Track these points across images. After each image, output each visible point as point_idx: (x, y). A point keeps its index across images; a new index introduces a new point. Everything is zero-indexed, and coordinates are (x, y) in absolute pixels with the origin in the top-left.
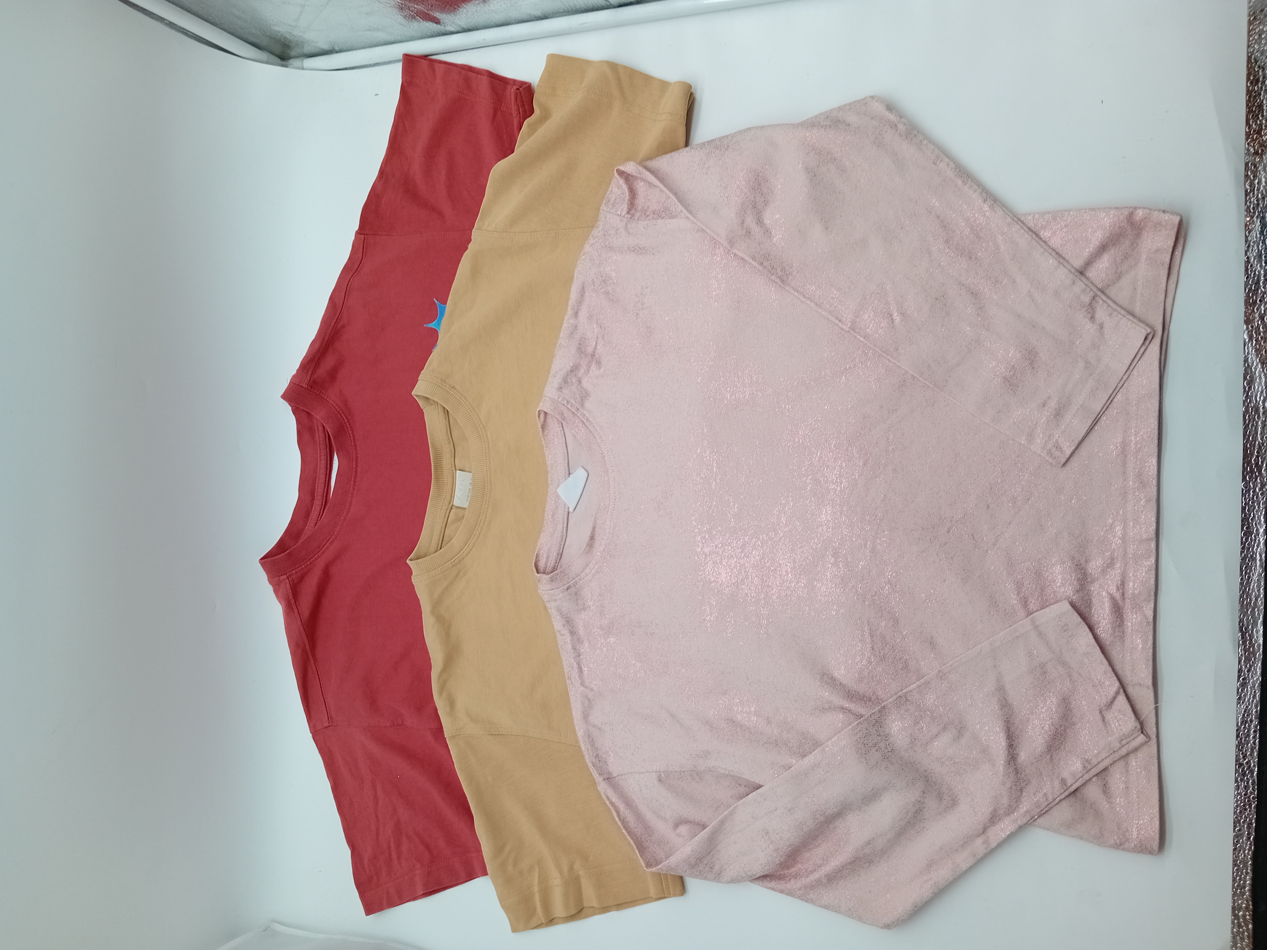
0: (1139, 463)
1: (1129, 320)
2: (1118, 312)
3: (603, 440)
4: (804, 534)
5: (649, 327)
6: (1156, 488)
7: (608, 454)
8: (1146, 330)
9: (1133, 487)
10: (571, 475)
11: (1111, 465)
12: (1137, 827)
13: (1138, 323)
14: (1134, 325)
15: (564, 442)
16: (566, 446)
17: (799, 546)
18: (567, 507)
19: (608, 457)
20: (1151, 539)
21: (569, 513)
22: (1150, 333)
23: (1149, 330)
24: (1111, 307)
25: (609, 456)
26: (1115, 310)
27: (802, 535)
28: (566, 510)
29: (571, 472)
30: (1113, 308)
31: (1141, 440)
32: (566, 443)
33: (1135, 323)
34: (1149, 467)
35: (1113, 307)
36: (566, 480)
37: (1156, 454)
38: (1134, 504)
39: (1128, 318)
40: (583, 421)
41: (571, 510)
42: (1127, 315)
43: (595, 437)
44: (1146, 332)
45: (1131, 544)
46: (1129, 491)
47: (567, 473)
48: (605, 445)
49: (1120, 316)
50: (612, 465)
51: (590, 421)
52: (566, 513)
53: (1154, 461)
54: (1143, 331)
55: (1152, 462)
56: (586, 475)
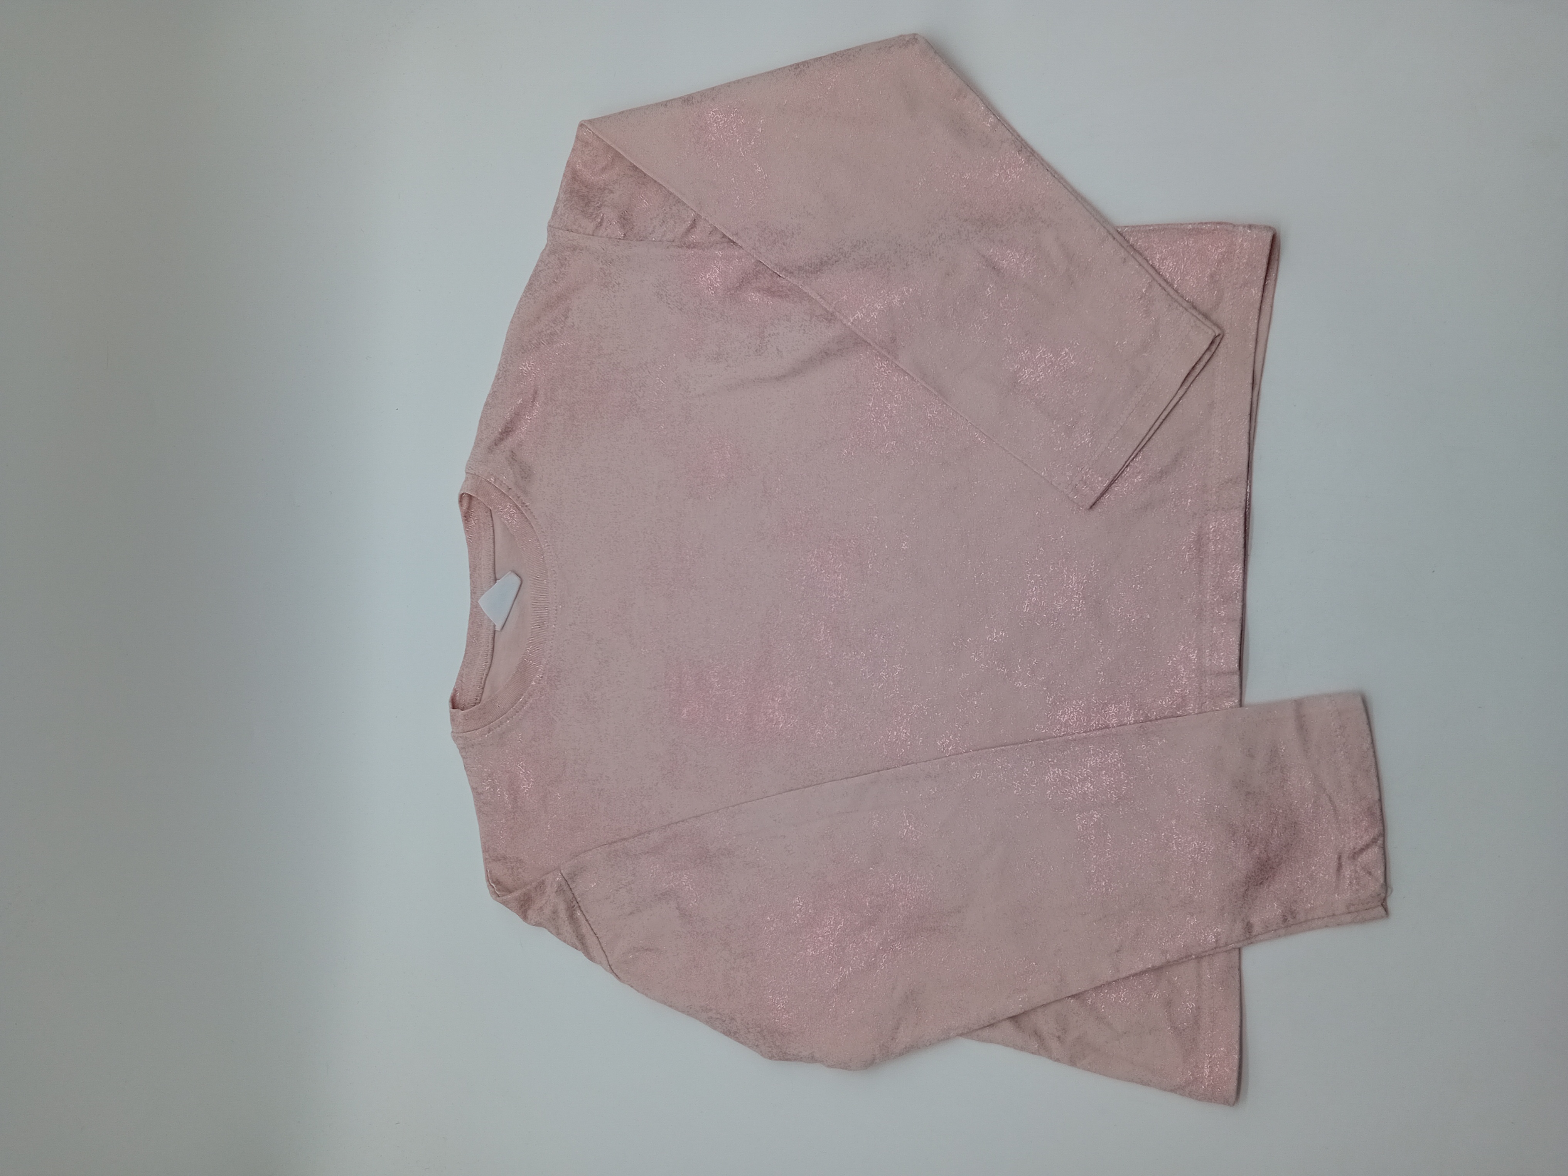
0: (1219, 571)
1: (1193, 315)
2: (1179, 304)
3: (543, 532)
4: (796, 658)
5: (607, 380)
6: (1240, 604)
7: (549, 551)
8: (1214, 331)
9: (1211, 603)
10: (497, 581)
11: (1183, 572)
12: (1210, 1062)
13: (1203, 320)
14: (1198, 323)
15: (492, 537)
16: (494, 542)
17: (790, 674)
18: (492, 624)
19: (548, 554)
20: (1232, 673)
21: (495, 632)
22: (1219, 335)
23: (1217, 332)
24: (1171, 296)
25: (550, 552)
26: (1176, 301)
27: (794, 660)
28: (492, 628)
29: (498, 576)
30: (1172, 298)
31: (1221, 539)
32: (494, 538)
33: (1199, 320)
34: (1232, 575)
35: (1174, 296)
36: (491, 587)
37: (1241, 558)
38: (1211, 624)
39: (1191, 313)
40: (516, 506)
41: (498, 628)
42: (1190, 308)
43: (532, 527)
44: (1214, 334)
45: (1207, 678)
46: (1205, 607)
47: (493, 578)
48: (546, 539)
49: (1181, 308)
50: (553, 565)
51: (526, 506)
52: (491, 632)
53: (1240, 567)
54: (1210, 332)
55: (1236, 569)
56: (518, 581)
